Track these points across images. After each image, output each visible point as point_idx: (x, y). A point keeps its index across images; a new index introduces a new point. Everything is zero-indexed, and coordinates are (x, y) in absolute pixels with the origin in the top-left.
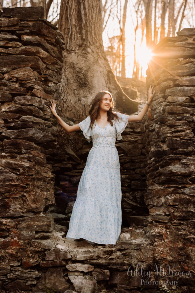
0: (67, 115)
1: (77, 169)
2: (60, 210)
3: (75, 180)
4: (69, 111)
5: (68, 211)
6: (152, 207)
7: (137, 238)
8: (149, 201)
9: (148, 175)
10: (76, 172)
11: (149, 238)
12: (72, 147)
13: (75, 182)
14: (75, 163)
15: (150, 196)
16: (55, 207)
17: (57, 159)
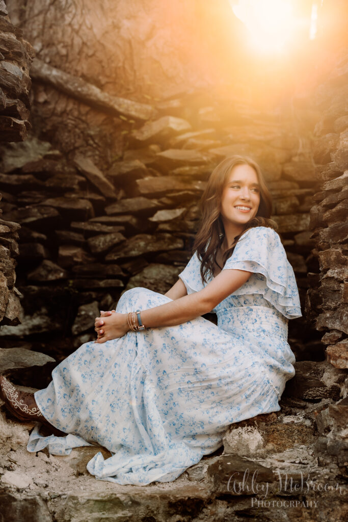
0: (82, 68)
1: (105, 214)
2: (57, 325)
3: (99, 245)
4: (88, 57)
5: (79, 329)
6: (340, 340)
7: (284, 446)
8: (327, 318)
9: (324, 232)
10: (103, 223)
11: (334, 455)
12: (97, 157)
13: (99, 250)
14: (99, 197)
15: (333, 300)
16: (43, 318)
17: (52, 185)
